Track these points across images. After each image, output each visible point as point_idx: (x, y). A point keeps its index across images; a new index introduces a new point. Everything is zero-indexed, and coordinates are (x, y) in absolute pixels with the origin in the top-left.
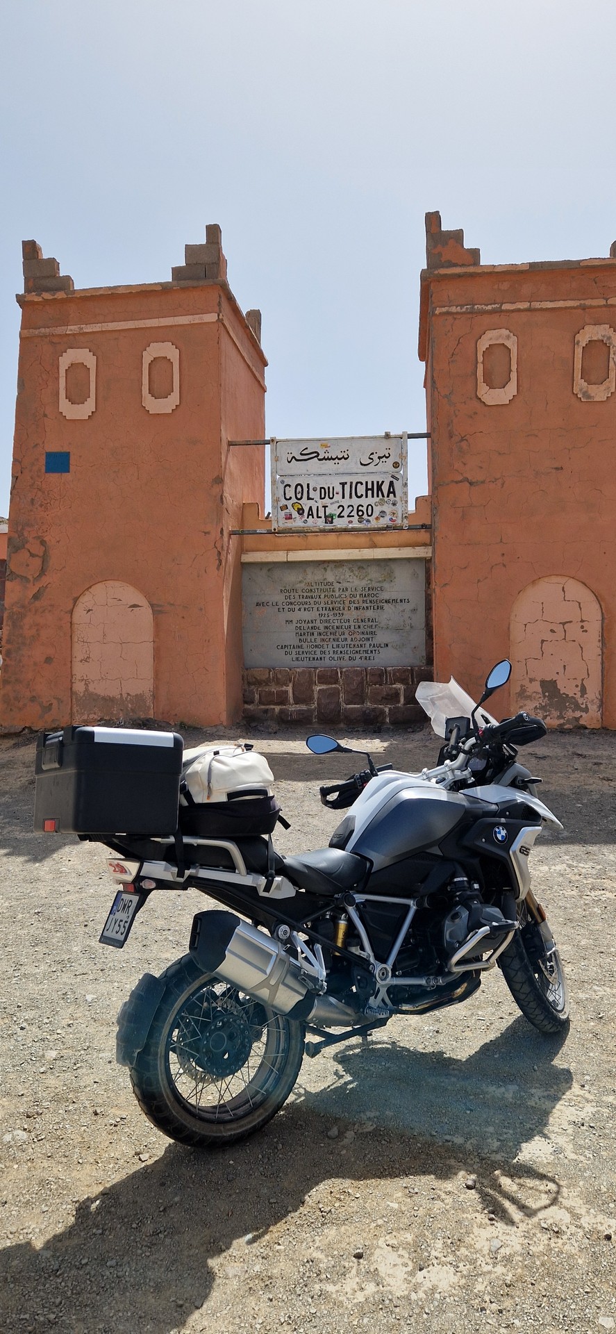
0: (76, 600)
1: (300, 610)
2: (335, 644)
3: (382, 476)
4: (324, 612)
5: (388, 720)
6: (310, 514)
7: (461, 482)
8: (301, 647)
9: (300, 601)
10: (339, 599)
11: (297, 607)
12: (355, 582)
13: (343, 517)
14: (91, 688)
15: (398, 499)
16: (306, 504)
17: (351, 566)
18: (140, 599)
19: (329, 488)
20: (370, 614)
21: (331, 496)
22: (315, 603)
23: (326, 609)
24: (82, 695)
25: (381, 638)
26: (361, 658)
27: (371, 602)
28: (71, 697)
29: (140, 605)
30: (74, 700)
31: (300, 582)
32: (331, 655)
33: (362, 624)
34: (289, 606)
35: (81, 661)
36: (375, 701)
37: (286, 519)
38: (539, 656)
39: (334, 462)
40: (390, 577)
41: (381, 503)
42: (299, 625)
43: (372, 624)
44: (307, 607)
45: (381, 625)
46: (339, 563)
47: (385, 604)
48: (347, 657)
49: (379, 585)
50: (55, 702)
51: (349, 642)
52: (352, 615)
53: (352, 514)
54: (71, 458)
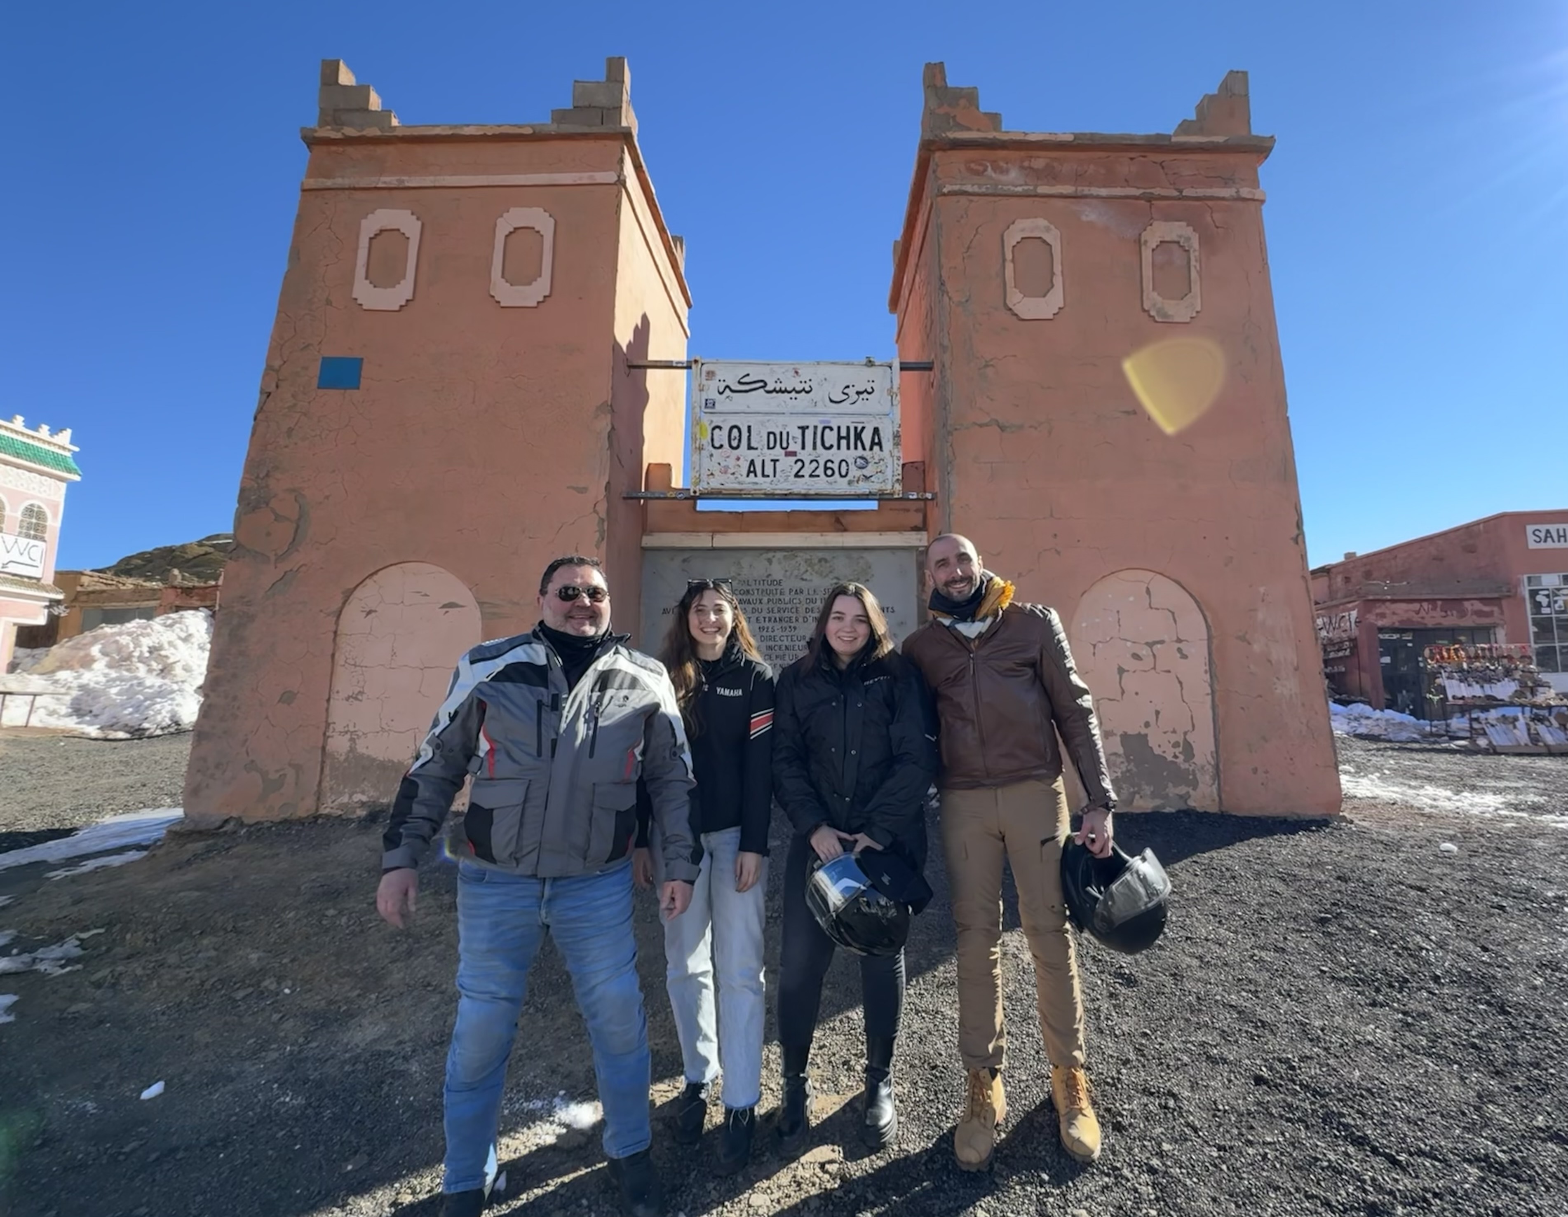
0: (348, 595)
3: (862, 419)
4: (767, 624)
6: (752, 470)
7: (987, 425)
12: (814, 581)
13: (803, 476)
14: (361, 749)
15: (886, 453)
16: (745, 455)
17: (808, 556)
18: (463, 594)
19: (781, 433)
21: (784, 445)
22: (754, 611)
23: (769, 620)
24: (342, 758)
28: (323, 762)
29: (461, 603)
30: (327, 771)
35: (347, 699)
38: (1118, 697)
39: (789, 395)
40: (866, 575)
41: (861, 458)
46: (790, 553)
50: (291, 773)
53: (816, 473)
54: (365, 366)
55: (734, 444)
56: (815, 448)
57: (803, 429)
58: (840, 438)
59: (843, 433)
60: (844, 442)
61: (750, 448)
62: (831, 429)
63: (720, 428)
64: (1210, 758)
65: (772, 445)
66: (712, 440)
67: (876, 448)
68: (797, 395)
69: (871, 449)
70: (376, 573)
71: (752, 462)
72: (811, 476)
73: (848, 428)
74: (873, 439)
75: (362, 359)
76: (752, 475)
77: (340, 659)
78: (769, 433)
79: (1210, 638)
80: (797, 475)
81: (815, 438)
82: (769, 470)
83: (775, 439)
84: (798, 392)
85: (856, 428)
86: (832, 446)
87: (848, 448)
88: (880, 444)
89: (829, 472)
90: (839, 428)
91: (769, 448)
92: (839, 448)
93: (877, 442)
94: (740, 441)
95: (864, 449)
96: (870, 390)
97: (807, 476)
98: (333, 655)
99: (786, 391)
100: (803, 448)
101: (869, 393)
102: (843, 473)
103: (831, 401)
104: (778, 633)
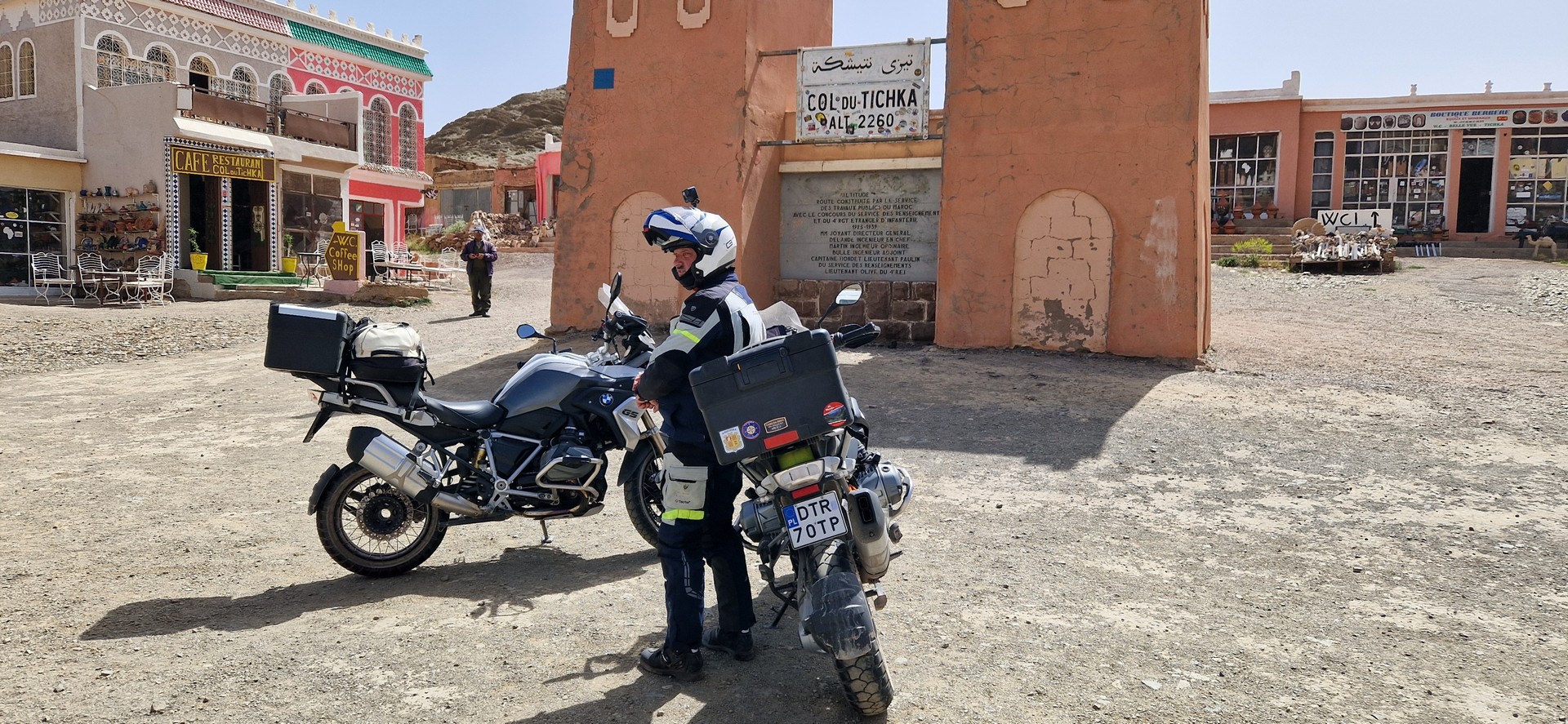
0: (615, 210)
1: (834, 221)
2: (867, 256)
3: (904, 84)
4: (858, 224)
5: (910, 336)
6: (833, 125)
7: (972, 90)
8: (834, 259)
9: (836, 212)
10: (872, 211)
11: (832, 218)
12: (890, 193)
13: (864, 127)
15: (919, 107)
16: (829, 114)
17: (886, 176)
19: (851, 98)
20: (902, 226)
21: (853, 106)
22: (850, 214)
23: (860, 220)
25: (914, 251)
26: (892, 272)
27: (904, 214)
31: (836, 193)
32: (864, 268)
33: (894, 237)
34: (825, 217)
36: (899, 317)
37: (809, 130)
38: (1045, 275)
39: (857, 70)
40: (924, 188)
41: (902, 112)
42: (833, 237)
43: (904, 236)
44: (841, 218)
45: (915, 238)
46: (874, 174)
47: (918, 216)
48: (878, 270)
49: (912, 196)
51: (881, 255)
52: (885, 227)
53: (872, 124)
54: (616, 74)
55: (822, 107)
56: (872, 106)
57: (865, 94)
58: (888, 98)
59: (891, 95)
60: (891, 101)
61: (832, 109)
62: (883, 93)
63: (814, 96)
64: (1104, 317)
65: (845, 106)
66: (809, 104)
67: (912, 104)
68: (862, 70)
69: (909, 105)
70: (628, 197)
71: (833, 118)
72: (869, 126)
73: (894, 91)
74: (910, 97)
75: (613, 69)
76: (833, 127)
77: (614, 247)
78: (843, 98)
79: (1114, 236)
80: (860, 126)
81: (872, 100)
82: (843, 124)
83: (848, 103)
84: (863, 68)
85: (899, 91)
86: (883, 105)
87: (893, 106)
88: (915, 101)
89: (881, 123)
90: (888, 91)
91: (843, 108)
92: (887, 106)
93: (913, 100)
94: (826, 104)
95: (904, 105)
96: (909, 62)
97: (866, 126)
98: (610, 244)
99: (855, 67)
100: (865, 107)
101: (909, 65)
102: (890, 124)
103: (884, 72)
104: (865, 229)
